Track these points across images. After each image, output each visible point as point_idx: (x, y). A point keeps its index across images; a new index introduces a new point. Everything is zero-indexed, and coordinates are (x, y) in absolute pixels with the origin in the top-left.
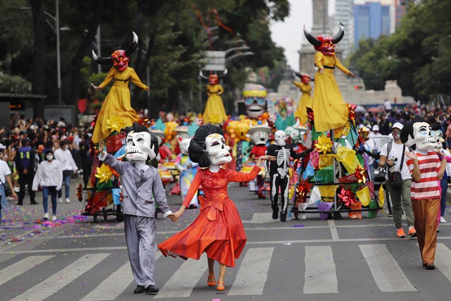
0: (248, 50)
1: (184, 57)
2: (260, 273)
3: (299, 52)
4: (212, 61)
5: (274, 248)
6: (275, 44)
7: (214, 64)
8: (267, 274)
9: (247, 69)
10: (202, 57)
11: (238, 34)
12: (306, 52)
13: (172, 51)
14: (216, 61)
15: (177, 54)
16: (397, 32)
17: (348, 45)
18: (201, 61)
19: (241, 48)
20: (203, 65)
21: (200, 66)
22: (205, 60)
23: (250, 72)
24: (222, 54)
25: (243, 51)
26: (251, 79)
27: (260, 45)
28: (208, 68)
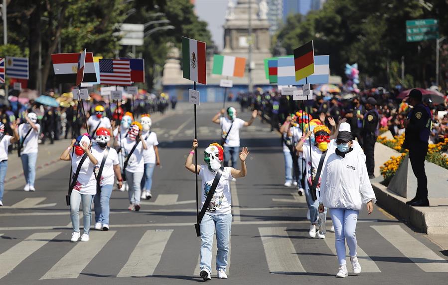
0: (169, 24)
1: (98, 30)
2: (153, 255)
3: (223, 26)
4: (128, 35)
5: (173, 230)
6: (197, 18)
7: (131, 38)
8: (160, 256)
9: (168, 44)
10: (117, 30)
11: (156, 6)
12: (231, 28)
13: (85, 23)
14: (134, 35)
15: (90, 26)
16: (325, 8)
17: (277, 20)
18: (116, 34)
19: (160, 22)
20: (119, 38)
21: (115, 40)
22: (121, 34)
23: (171, 47)
24: (140, 27)
25: (162, 25)
26: (172, 55)
27: (181, 19)
28: (125, 42)
